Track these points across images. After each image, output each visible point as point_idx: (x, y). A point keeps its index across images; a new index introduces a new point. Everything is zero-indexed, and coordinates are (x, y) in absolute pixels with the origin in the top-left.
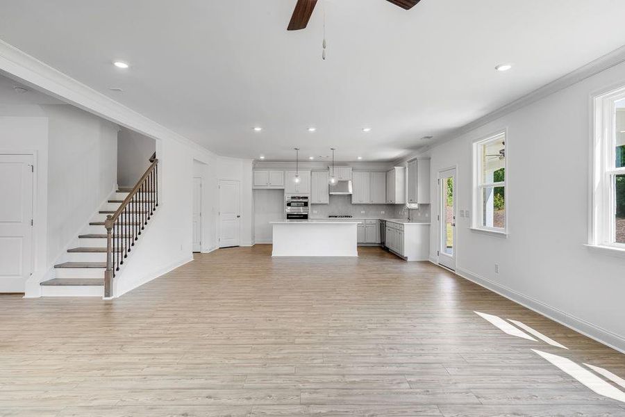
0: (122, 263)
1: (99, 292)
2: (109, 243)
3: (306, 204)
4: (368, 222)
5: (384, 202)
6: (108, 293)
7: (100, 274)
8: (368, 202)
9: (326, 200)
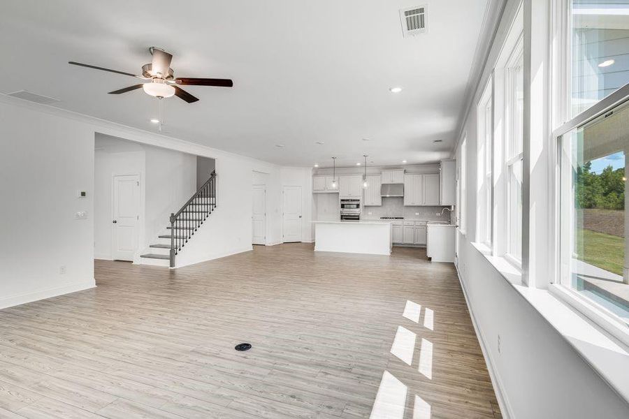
0: (183, 246)
1: (166, 263)
2: (172, 232)
3: (358, 206)
4: (418, 223)
5: (437, 204)
6: (172, 264)
7: (167, 252)
8: (420, 204)
9: (378, 202)
